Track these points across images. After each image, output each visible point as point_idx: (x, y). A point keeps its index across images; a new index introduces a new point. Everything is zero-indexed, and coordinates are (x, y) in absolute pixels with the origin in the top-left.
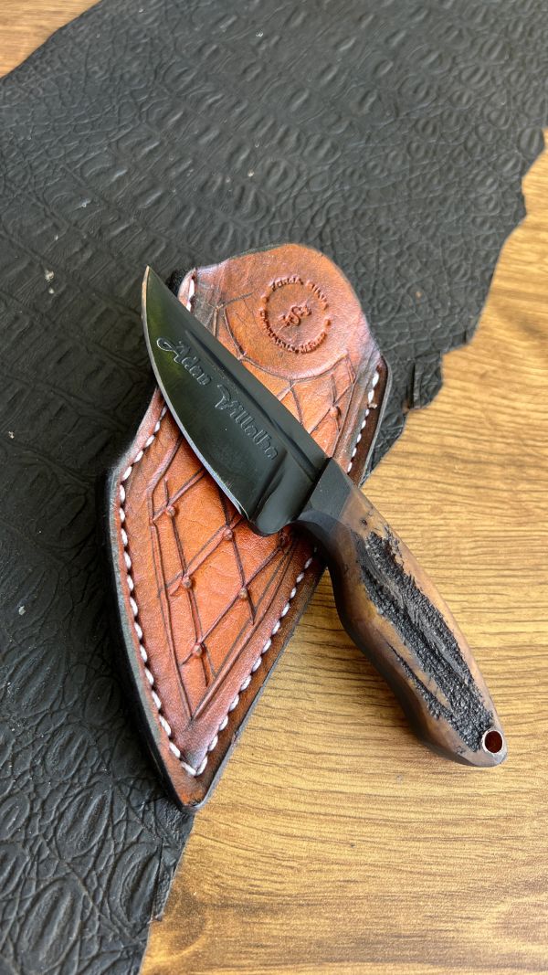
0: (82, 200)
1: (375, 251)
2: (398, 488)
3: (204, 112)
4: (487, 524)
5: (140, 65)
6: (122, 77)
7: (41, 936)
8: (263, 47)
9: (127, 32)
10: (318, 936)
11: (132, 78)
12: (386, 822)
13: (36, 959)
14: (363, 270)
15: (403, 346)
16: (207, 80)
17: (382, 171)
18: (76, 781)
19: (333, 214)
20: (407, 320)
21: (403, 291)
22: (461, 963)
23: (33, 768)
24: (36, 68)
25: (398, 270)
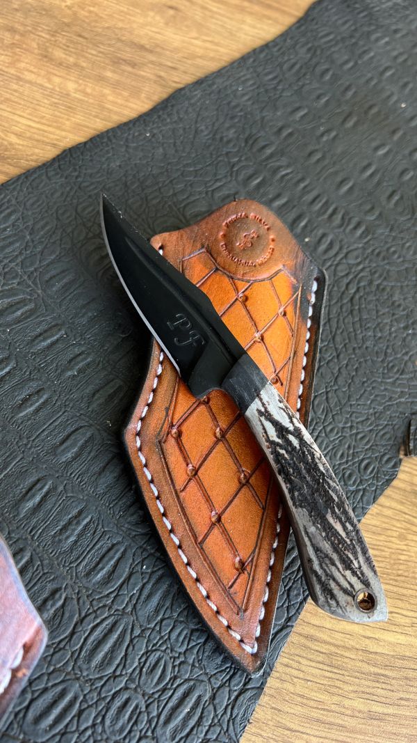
1: (389, 321)
3: (277, 181)
5: (235, 132)
6: (221, 139)
8: (325, 138)
9: (229, 103)
11: (229, 142)
14: (379, 335)
15: (403, 403)
16: (281, 156)
17: (399, 257)
19: (362, 284)
20: (408, 381)
21: (406, 358)
23: (94, 725)
24: (159, 117)
25: (404, 340)
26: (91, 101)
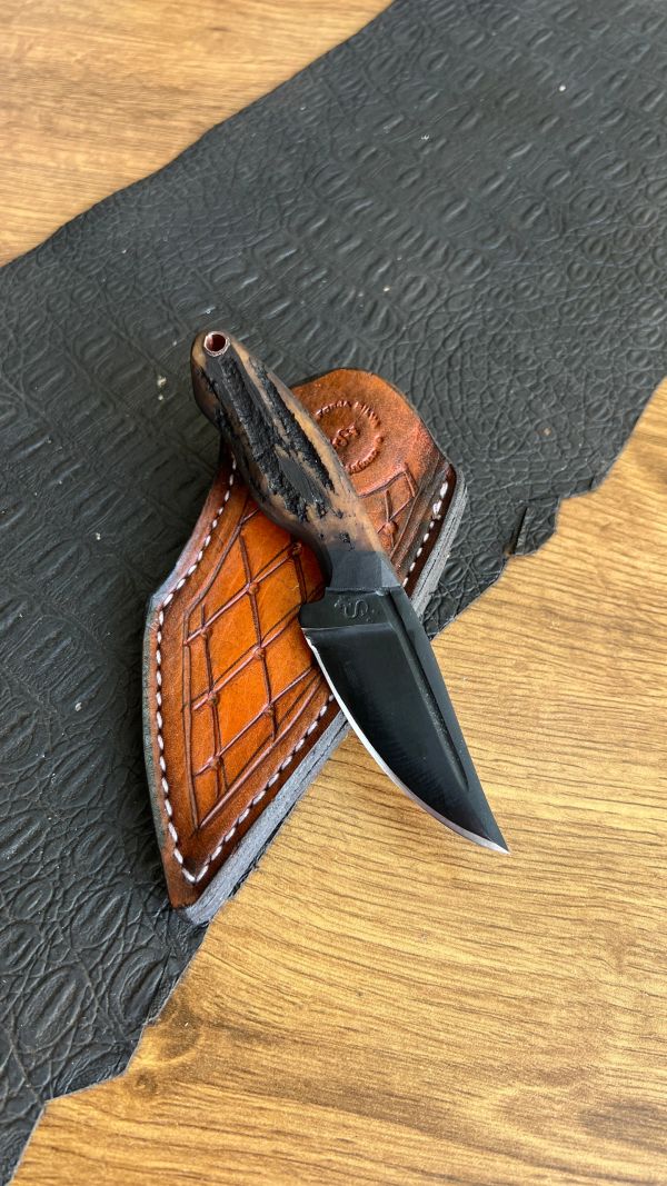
0: (207, 306)
1: (507, 381)
2: (483, 638)
3: (349, 220)
4: (576, 689)
5: (291, 167)
6: (270, 179)
7: (42, 1015)
8: (427, 152)
9: (284, 131)
10: (308, 1076)
11: (280, 181)
12: (400, 979)
13: (33, 1035)
14: (490, 401)
15: (519, 487)
16: (358, 185)
17: (533, 293)
18: (99, 877)
19: (467, 338)
20: (529, 458)
21: (530, 427)
22: (451, 1137)
23: (62, 858)
24: (185, 167)
25: (529, 404)
26: (105, 172)
